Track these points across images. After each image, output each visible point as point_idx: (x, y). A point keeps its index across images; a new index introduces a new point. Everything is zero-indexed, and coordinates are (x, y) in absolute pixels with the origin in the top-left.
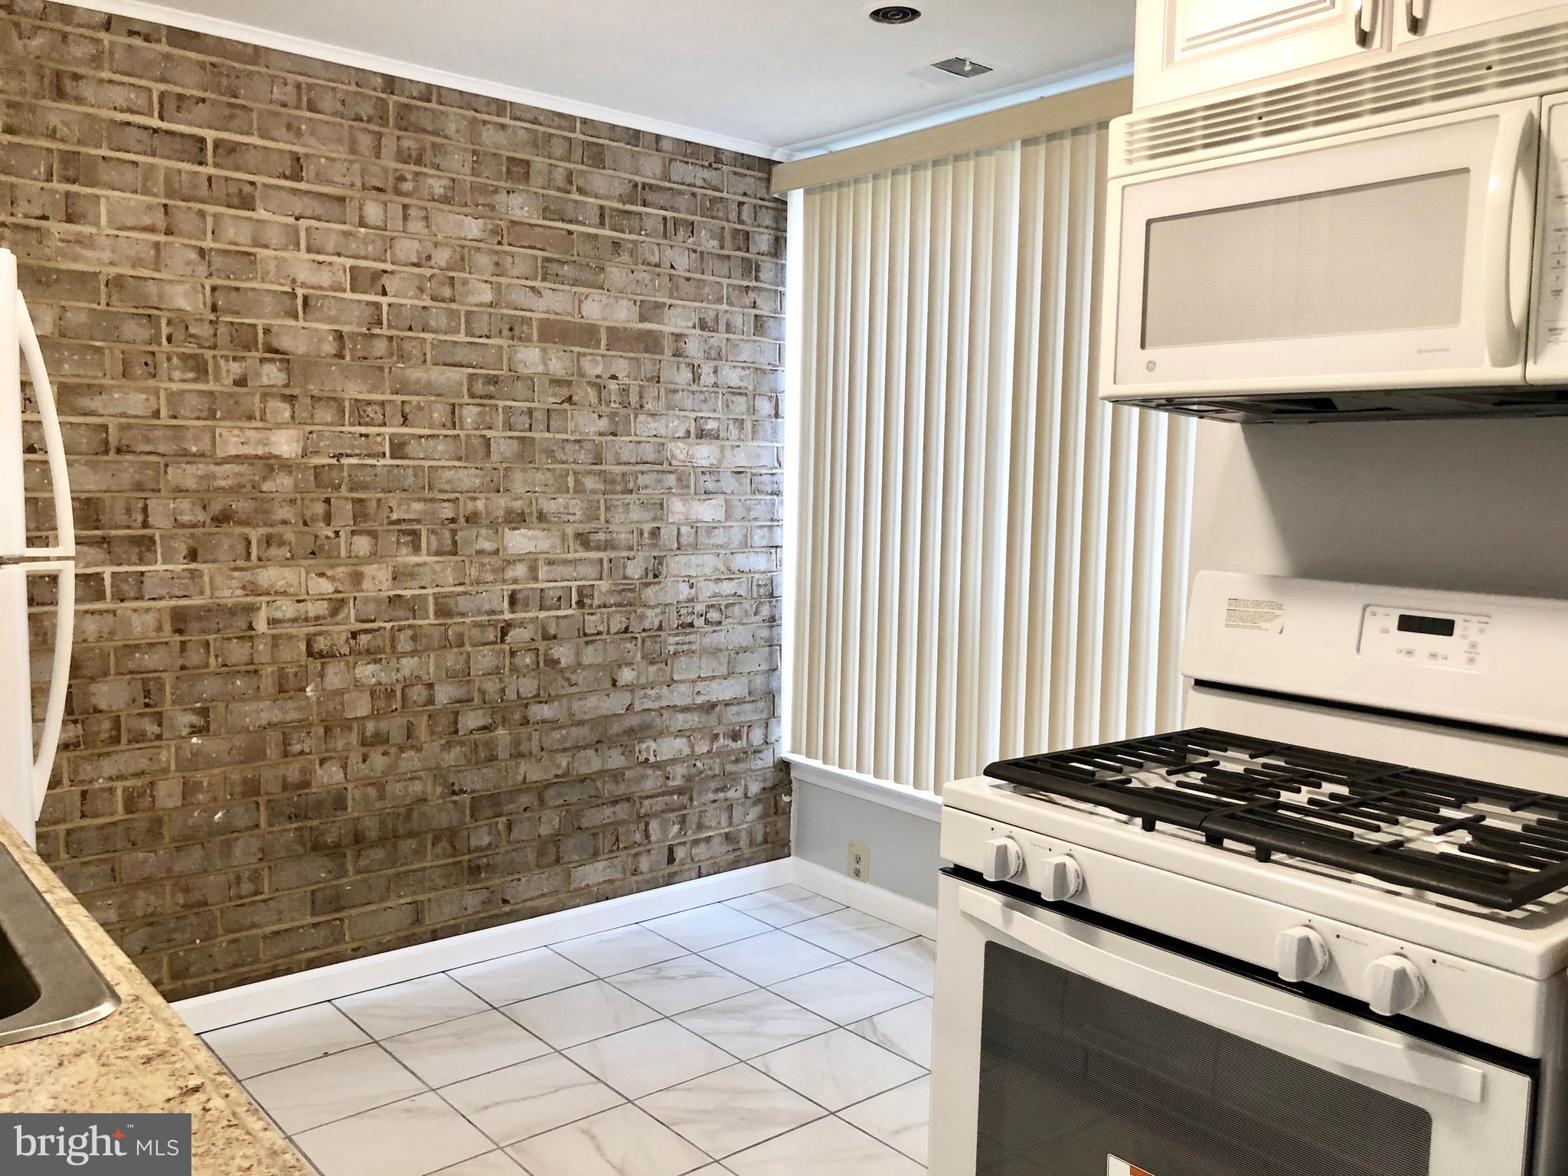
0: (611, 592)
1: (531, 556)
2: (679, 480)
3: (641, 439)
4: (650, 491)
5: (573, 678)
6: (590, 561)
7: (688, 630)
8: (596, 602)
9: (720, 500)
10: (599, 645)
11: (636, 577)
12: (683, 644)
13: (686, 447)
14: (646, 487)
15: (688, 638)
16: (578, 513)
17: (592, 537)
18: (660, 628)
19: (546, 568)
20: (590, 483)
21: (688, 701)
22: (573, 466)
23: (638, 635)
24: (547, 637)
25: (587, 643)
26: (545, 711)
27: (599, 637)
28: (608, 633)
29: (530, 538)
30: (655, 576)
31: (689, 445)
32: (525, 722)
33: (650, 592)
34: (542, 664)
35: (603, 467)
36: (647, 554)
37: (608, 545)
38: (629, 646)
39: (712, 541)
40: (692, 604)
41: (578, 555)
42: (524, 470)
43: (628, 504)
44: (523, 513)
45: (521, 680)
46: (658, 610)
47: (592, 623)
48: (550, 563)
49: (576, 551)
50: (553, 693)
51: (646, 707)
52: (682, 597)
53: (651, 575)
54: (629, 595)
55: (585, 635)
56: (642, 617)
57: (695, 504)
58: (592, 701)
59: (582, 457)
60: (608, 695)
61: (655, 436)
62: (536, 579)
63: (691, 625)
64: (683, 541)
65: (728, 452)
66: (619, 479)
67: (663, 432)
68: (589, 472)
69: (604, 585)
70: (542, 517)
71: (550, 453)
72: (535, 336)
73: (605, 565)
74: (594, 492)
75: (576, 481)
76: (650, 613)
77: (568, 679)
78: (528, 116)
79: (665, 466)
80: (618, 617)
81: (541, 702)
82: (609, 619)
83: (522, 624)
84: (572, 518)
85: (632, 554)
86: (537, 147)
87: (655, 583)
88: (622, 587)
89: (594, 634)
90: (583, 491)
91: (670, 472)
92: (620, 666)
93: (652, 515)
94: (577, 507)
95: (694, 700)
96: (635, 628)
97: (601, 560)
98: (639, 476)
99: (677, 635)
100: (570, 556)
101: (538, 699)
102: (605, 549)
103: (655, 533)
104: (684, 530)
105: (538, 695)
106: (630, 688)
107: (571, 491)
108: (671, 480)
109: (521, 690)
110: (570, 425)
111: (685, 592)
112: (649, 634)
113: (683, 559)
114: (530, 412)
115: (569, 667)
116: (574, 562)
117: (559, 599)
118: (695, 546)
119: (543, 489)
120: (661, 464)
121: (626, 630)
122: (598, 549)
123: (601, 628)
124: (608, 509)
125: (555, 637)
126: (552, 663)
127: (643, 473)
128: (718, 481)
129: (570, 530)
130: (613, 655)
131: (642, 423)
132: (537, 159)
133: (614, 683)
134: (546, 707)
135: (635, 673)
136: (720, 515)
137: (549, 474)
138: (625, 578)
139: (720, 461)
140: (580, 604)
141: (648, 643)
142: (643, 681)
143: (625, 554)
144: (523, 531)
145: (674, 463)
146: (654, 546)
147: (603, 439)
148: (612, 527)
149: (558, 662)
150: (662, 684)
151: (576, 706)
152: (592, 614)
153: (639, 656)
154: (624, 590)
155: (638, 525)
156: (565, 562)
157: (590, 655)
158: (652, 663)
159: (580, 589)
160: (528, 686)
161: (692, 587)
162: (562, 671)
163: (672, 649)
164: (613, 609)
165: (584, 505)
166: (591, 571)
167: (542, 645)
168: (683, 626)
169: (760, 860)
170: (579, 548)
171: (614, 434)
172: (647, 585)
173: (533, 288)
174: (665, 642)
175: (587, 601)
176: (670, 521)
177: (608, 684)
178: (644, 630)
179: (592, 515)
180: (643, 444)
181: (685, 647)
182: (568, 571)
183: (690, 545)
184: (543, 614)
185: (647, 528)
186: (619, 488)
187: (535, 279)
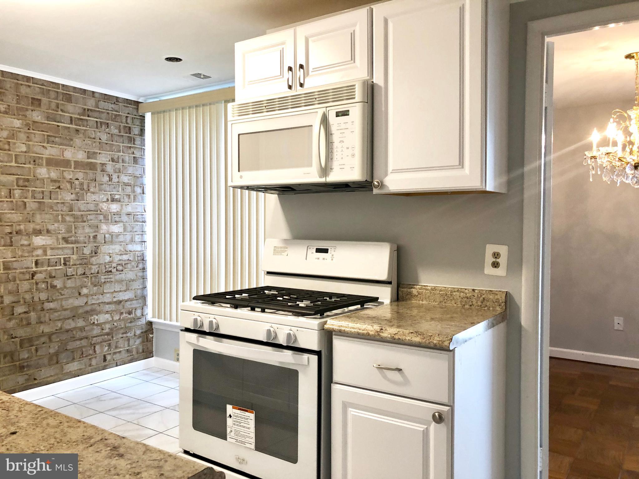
0: (77, 259)
1: (45, 246)
2: (104, 217)
3: (89, 202)
4: (93, 221)
5: (62, 292)
6: (68, 248)
7: (110, 273)
8: (71, 263)
9: (121, 224)
10: (73, 280)
11: (88, 253)
12: (107, 279)
13: (107, 205)
14: (91, 220)
15: (110, 276)
16: (63, 230)
17: (69, 239)
18: (98, 273)
19: (50, 251)
20: (68, 218)
21: (110, 300)
22: (61, 212)
23: (89, 276)
24: (51, 277)
25: (68, 279)
26: (52, 305)
27: (72, 277)
28: (77, 275)
29: (44, 240)
30: (95, 253)
31: (108, 204)
32: (43, 310)
33: (93, 260)
34: (49, 287)
35: (73, 213)
36: (92, 245)
37: (76, 242)
38: (85, 280)
39: (118, 240)
40: (111, 264)
41: (64, 246)
42: (41, 214)
43: (84, 226)
44: (40, 230)
45: (41, 294)
46: (97, 266)
47: (70, 271)
48: (52, 249)
49: (62, 244)
50: (54, 298)
51: (93, 302)
52: (106, 261)
53: (94, 253)
54: (85, 260)
55: (67, 276)
56: (90, 269)
57: (111, 226)
58: (71, 301)
59: (65, 209)
60: (77, 299)
61: (94, 201)
62: (46, 255)
63: (111, 271)
64: (107, 240)
65: (124, 207)
66: (80, 217)
67: (97, 199)
68: (68, 215)
69: (75, 257)
70: (48, 231)
71: (51, 208)
72: (44, 164)
73: (75, 249)
74: (70, 222)
75: (62, 218)
76: (93, 267)
77: (61, 293)
78: (40, 83)
79: (99, 212)
80: (81, 269)
81: (49, 302)
82: (77, 269)
83: (41, 272)
84: (61, 232)
85: (86, 245)
86: (44, 94)
87: (95, 256)
88: (82, 258)
89: (71, 276)
90: (65, 222)
91: (101, 214)
92: (82, 288)
93: (94, 230)
94: (63, 228)
95: (112, 299)
96: (88, 273)
97: (73, 248)
98: (88, 216)
99: (105, 275)
100: (60, 246)
101: (48, 300)
102: (75, 243)
103: (95, 237)
104: (107, 236)
105: (48, 299)
106: (87, 296)
107: (60, 221)
108: (101, 217)
109: (40, 298)
110: (60, 197)
111: (108, 259)
112: (94, 275)
113: (107, 247)
114: (43, 192)
115: (61, 288)
116: (62, 248)
117: (56, 262)
118: (112, 242)
119: (49, 221)
120: (97, 211)
121: (84, 274)
122: (72, 243)
123: (73, 273)
124: (75, 228)
125: (54, 277)
126: (53, 287)
127: (89, 215)
128: (120, 217)
129: (60, 236)
130: (78, 283)
131: (89, 196)
132: (43, 98)
133: (80, 294)
134: (51, 304)
135: (88, 290)
136: (121, 230)
137: (51, 216)
138: (83, 254)
139: (121, 210)
140: (65, 264)
141: (93, 279)
142: (91, 293)
143: (84, 245)
144: (40, 237)
145: (102, 211)
146: (95, 242)
147: (72, 202)
148: (77, 235)
149: (56, 286)
150: (99, 294)
151: (64, 303)
152: (70, 268)
153: (89, 284)
154: (83, 259)
155: (88, 234)
156: (58, 248)
157: (70, 283)
158: (95, 286)
159: (64, 259)
160: (43, 296)
161: (110, 257)
162: (58, 290)
163: (103, 281)
164: (79, 266)
165: (66, 227)
166: (70, 252)
167: (49, 280)
168: (107, 272)
169: (141, 358)
170: (64, 243)
171: (78, 200)
172: (92, 257)
173: (43, 146)
174: (100, 277)
175: (67, 263)
176: (101, 232)
177: (77, 294)
178: (92, 274)
179: (69, 231)
180: (89, 204)
181: (108, 280)
182: (60, 252)
183: (109, 241)
184: (49, 268)
185: (92, 235)
186: (80, 220)
187: (44, 143)
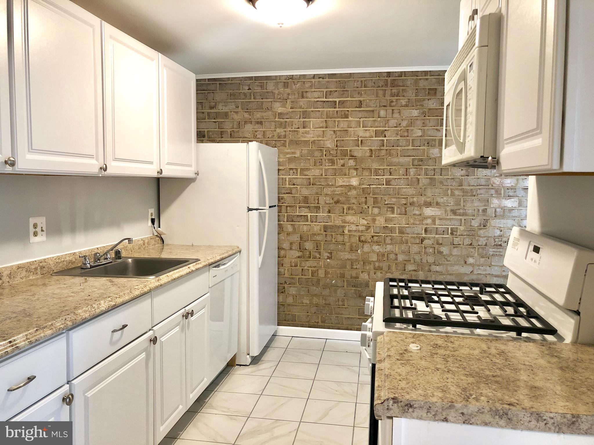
0: (464, 230)
1: (433, 217)
2: (496, 191)
3: (480, 177)
4: (483, 195)
5: (449, 259)
6: (456, 219)
7: (499, 247)
8: (458, 234)
9: (516, 199)
10: (459, 249)
11: (476, 226)
12: (496, 252)
13: (500, 179)
14: (481, 194)
15: (498, 250)
16: (452, 203)
17: (457, 211)
18: (486, 245)
19: (438, 221)
20: (457, 193)
21: (498, 273)
22: (450, 187)
23: (476, 247)
24: (438, 244)
25: (454, 247)
26: (438, 268)
27: (459, 246)
28: (463, 245)
29: (433, 211)
30: (484, 226)
31: (501, 178)
32: (430, 271)
33: (482, 232)
34: (436, 252)
35: (463, 187)
36: (481, 218)
37: (464, 214)
38: (472, 250)
39: (511, 215)
40: (501, 238)
41: (451, 217)
42: (431, 188)
43: (473, 200)
44: (430, 202)
45: (428, 257)
46: (485, 239)
47: (456, 241)
48: (440, 219)
49: (451, 216)
50: (440, 263)
51: (479, 272)
52: (496, 235)
53: (482, 226)
54: (472, 232)
55: (454, 244)
56: (478, 241)
57: (503, 200)
58: (456, 267)
59: (454, 184)
60: (463, 266)
61: (486, 176)
62: (435, 224)
63: (501, 245)
64: (498, 214)
65: (520, 181)
66: (469, 191)
67: (489, 174)
68: (457, 189)
69: (462, 228)
70: (438, 204)
71: (441, 183)
72: (437, 145)
73: (463, 221)
74: (459, 195)
75: (452, 192)
76: (481, 239)
77: (446, 259)
78: (437, 74)
79: (490, 186)
80: (467, 239)
81: (435, 265)
82: (463, 240)
83: (429, 239)
84: (449, 205)
85: (474, 218)
86: (439, 83)
87: (483, 229)
88: (469, 229)
89: (457, 245)
90: (454, 195)
91: (492, 189)
92: (468, 257)
93: (483, 204)
94: (452, 201)
95: (501, 273)
96: (475, 243)
97: (461, 220)
98: (478, 190)
99: (494, 248)
100: (448, 217)
101: (434, 263)
102: (463, 216)
103: (485, 211)
104: (498, 210)
105: (435, 263)
106: (472, 265)
107: (449, 195)
108: (493, 192)
109: (428, 260)
110: (450, 173)
111: (498, 233)
112: (481, 247)
113: (498, 221)
114: (434, 170)
115: (447, 254)
116: (450, 219)
117: (444, 231)
118: (503, 217)
119: (438, 194)
120: (488, 186)
121: (471, 244)
122: (460, 215)
123: (460, 243)
124: (464, 201)
125: (441, 244)
126: (440, 253)
127: (480, 189)
128: (515, 192)
129: (448, 209)
130: (465, 252)
131: (480, 171)
132: (439, 87)
133: (466, 262)
134: (438, 267)
135: (474, 260)
136: (516, 204)
137: (441, 190)
138: (471, 226)
139: (516, 184)
140: (452, 234)
141: (480, 250)
142: (478, 263)
143: (472, 218)
144: (430, 208)
145: (494, 185)
146: (484, 215)
147: (463, 177)
148: (465, 208)
149: (442, 252)
150: (486, 265)
151: (449, 268)
152: (457, 238)
153: (476, 255)
154: (470, 230)
155: (478, 208)
156: (446, 219)
157: (455, 252)
158: (482, 257)
159: (452, 229)
160: (431, 259)
161: (501, 231)
162: (444, 255)
163: (491, 253)
164: (465, 237)
165: (454, 200)
166: (458, 223)
167: (437, 246)
168: (496, 245)
170: (452, 215)
171: (468, 176)
172: (481, 229)
173: (437, 129)
174: (488, 250)
175: (455, 233)
176: (492, 206)
177: (463, 263)
178: (479, 245)
179: (458, 203)
180: (480, 179)
181: (497, 253)
182: (448, 222)
183: (500, 215)
184: (437, 236)
185: (481, 209)
186: (469, 194)
187: (438, 126)
